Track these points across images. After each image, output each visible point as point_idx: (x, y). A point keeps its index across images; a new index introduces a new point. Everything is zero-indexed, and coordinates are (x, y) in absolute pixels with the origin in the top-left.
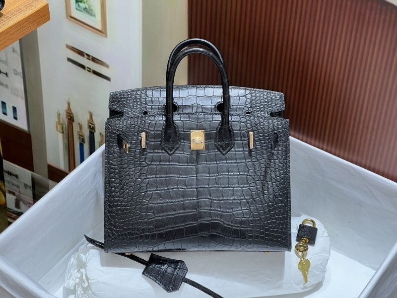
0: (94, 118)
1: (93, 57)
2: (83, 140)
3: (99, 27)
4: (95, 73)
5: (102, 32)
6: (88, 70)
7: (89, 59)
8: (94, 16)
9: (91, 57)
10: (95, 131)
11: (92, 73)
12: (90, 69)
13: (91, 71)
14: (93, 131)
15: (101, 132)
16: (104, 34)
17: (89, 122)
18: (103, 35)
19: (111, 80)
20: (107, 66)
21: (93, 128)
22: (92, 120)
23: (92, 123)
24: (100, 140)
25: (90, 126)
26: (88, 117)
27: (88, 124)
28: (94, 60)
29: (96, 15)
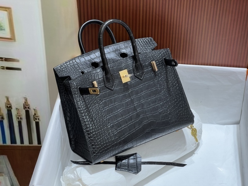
0: (10, 100)
1: (6, 58)
2: (3, 118)
3: (9, 36)
4: (8, 68)
5: (12, 39)
6: (2, 69)
7: (2, 61)
8: (4, 30)
9: (4, 59)
10: (12, 108)
11: (5, 69)
12: (4, 67)
13: (5, 68)
14: (10, 109)
15: (17, 107)
16: (13, 39)
17: (6, 104)
18: (12, 41)
19: (22, 69)
20: (18, 61)
21: (11, 107)
22: (9, 102)
23: (9, 103)
24: (16, 113)
25: (7, 106)
26: (5, 100)
27: (6, 105)
28: (7, 60)
29: (6, 29)
